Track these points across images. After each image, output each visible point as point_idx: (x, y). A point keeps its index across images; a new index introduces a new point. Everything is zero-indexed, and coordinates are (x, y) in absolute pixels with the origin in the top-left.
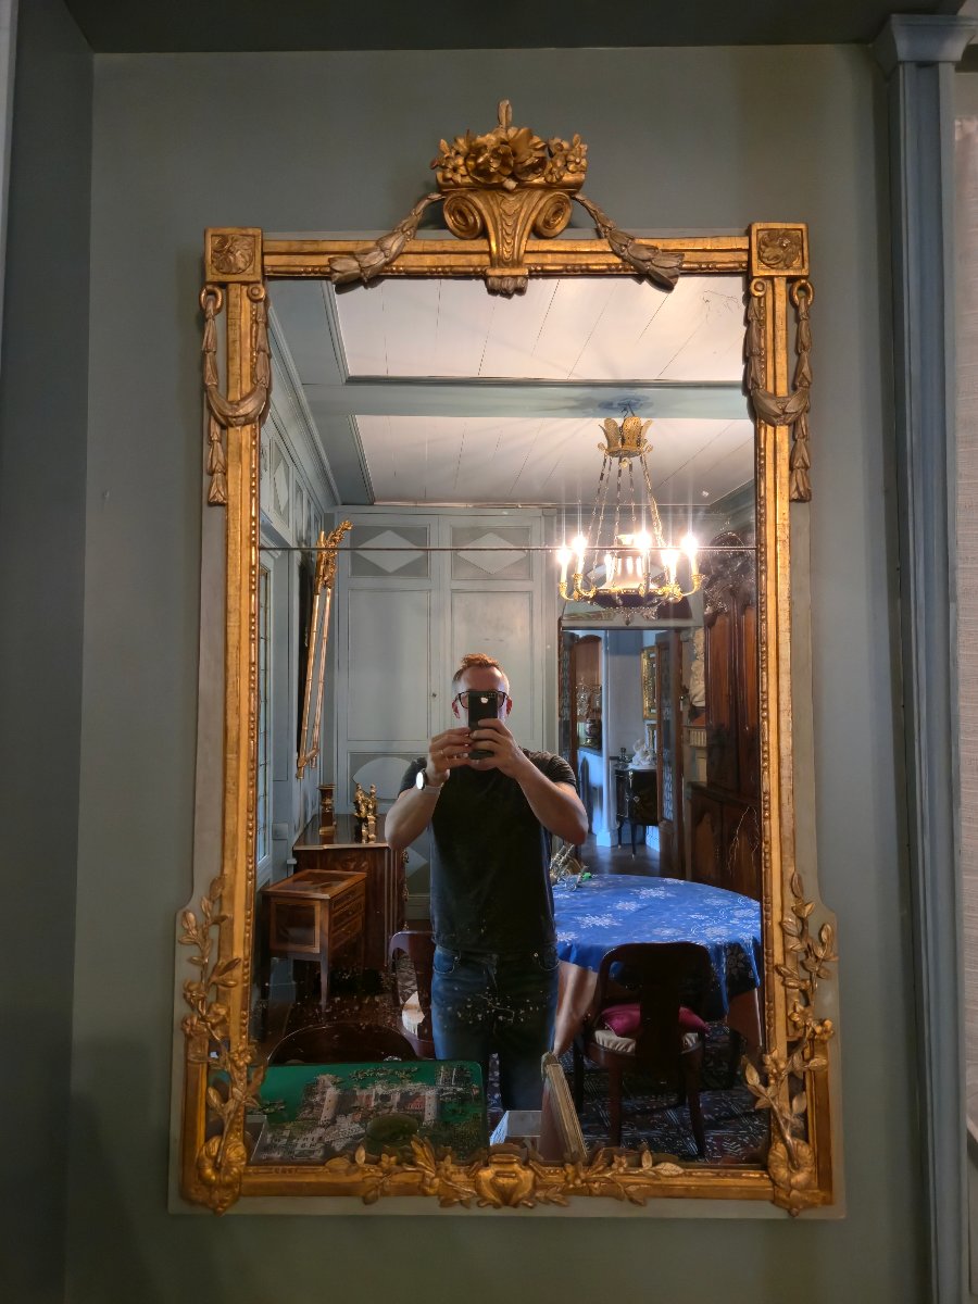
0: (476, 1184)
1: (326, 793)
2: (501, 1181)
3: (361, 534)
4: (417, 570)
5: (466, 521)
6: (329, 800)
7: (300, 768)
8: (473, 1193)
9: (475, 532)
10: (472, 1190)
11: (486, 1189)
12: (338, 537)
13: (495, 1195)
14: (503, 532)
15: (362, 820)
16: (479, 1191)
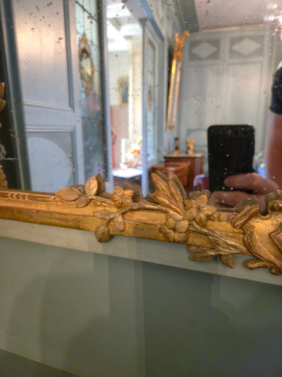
0: (250, 241)
1: (176, 139)
3: (194, 44)
4: (215, 56)
5: (238, 35)
6: (177, 142)
7: (166, 128)
8: (241, 250)
9: (240, 39)
10: (238, 245)
11: (262, 246)
12: (183, 39)
13: (276, 256)
14: (252, 38)
15: (188, 148)
16: (253, 248)
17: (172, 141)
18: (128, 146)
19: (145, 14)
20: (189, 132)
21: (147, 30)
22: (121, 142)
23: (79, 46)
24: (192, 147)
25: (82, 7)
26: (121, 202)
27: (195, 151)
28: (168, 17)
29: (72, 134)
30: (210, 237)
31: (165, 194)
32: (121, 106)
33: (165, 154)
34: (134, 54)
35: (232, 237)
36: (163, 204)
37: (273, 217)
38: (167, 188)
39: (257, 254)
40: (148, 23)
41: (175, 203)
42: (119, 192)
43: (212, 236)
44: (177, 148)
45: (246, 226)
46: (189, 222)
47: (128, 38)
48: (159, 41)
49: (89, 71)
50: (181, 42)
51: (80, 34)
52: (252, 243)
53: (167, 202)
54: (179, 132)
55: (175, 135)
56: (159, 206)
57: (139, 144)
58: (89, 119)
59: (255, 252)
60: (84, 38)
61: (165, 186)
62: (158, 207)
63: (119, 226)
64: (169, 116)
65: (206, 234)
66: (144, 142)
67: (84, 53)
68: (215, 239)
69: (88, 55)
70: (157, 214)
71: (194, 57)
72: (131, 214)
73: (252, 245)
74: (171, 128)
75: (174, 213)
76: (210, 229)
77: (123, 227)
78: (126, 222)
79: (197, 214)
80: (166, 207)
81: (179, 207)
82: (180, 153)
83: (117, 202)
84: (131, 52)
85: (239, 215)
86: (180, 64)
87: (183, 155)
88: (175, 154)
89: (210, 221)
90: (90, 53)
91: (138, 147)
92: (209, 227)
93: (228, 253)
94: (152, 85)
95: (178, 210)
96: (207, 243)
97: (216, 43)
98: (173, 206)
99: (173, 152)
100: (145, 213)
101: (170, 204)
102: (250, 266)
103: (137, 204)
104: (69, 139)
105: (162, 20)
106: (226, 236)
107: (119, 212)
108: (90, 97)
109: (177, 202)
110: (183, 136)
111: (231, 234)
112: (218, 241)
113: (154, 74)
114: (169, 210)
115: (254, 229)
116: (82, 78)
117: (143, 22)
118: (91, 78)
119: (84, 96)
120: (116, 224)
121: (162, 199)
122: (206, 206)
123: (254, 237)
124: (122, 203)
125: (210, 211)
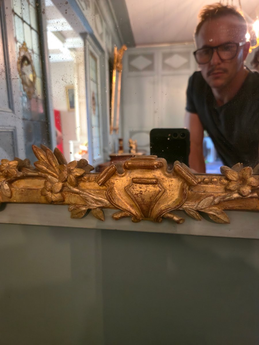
0: (110, 194)
1: (120, 140)
2: (137, 189)
3: (132, 57)
4: (150, 68)
5: (167, 51)
6: (121, 143)
7: (111, 130)
8: (106, 203)
9: (170, 54)
10: (103, 199)
11: (120, 198)
12: (122, 53)
13: (132, 206)
14: (180, 54)
15: (131, 148)
16: (112, 200)
17: (117, 142)
18: (75, 147)
19: (85, 29)
20: (132, 133)
21: (88, 43)
22: (69, 144)
23: (20, 53)
24: (134, 146)
25: (22, 19)
26: (6, 172)
27: (137, 151)
28: (107, 33)
29: (13, 134)
30: (81, 195)
31: (44, 162)
32: (69, 111)
33: (110, 153)
34: (78, 65)
35: (98, 193)
36: (42, 170)
37: (127, 174)
38: (45, 157)
39: (116, 205)
40: (88, 37)
41: (53, 169)
42: (6, 163)
43: (83, 194)
44: (121, 148)
45: (107, 183)
46: (63, 184)
47: (73, 49)
48: (100, 53)
49: (30, 76)
50: (120, 55)
51: (20, 43)
52: (111, 196)
53: (45, 168)
54: (123, 133)
55: (120, 137)
56: (40, 173)
57: (86, 145)
58: (32, 120)
59: (114, 204)
60: (24, 46)
61: (44, 155)
62: (38, 173)
63: (6, 193)
64: (112, 120)
65: (77, 193)
66: (90, 144)
67: (25, 60)
68: (85, 196)
69: (29, 62)
70: (39, 180)
71: (132, 68)
72: (18, 182)
73: (112, 197)
74: (115, 130)
75: (51, 177)
76: (82, 189)
77: (10, 193)
78: (13, 190)
79: (68, 175)
80: (45, 173)
81: (55, 172)
82: (124, 152)
83: (3, 172)
84: (75, 62)
85: (101, 175)
86: (120, 74)
87: (127, 154)
88: (120, 153)
89: (82, 182)
90: (31, 60)
91: (85, 148)
92: (81, 187)
93: (95, 206)
94: (95, 92)
95: (54, 174)
96: (80, 201)
97: (150, 57)
98: (50, 172)
99: (118, 152)
100: (29, 180)
101: (48, 170)
102: (115, 217)
103: (21, 173)
104: (9, 139)
105: (101, 35)
106: (93, 194)
107: (5, 180)
108: (33, 101)
109: (53, 167)
110: (126, 138)
111: (97, 191)
112: (87, 197)
113: (96, 82)
114: (47, 176)
115: (114, 185)
116: (24, 82)
117: (83, 35)
118: (33, 84)
119: (25, 99)
120: (3, 191)
121: (41, 166)
122: (75, 169)
123: (114, 191)
124: (8, 172)
125: (78, 173)
